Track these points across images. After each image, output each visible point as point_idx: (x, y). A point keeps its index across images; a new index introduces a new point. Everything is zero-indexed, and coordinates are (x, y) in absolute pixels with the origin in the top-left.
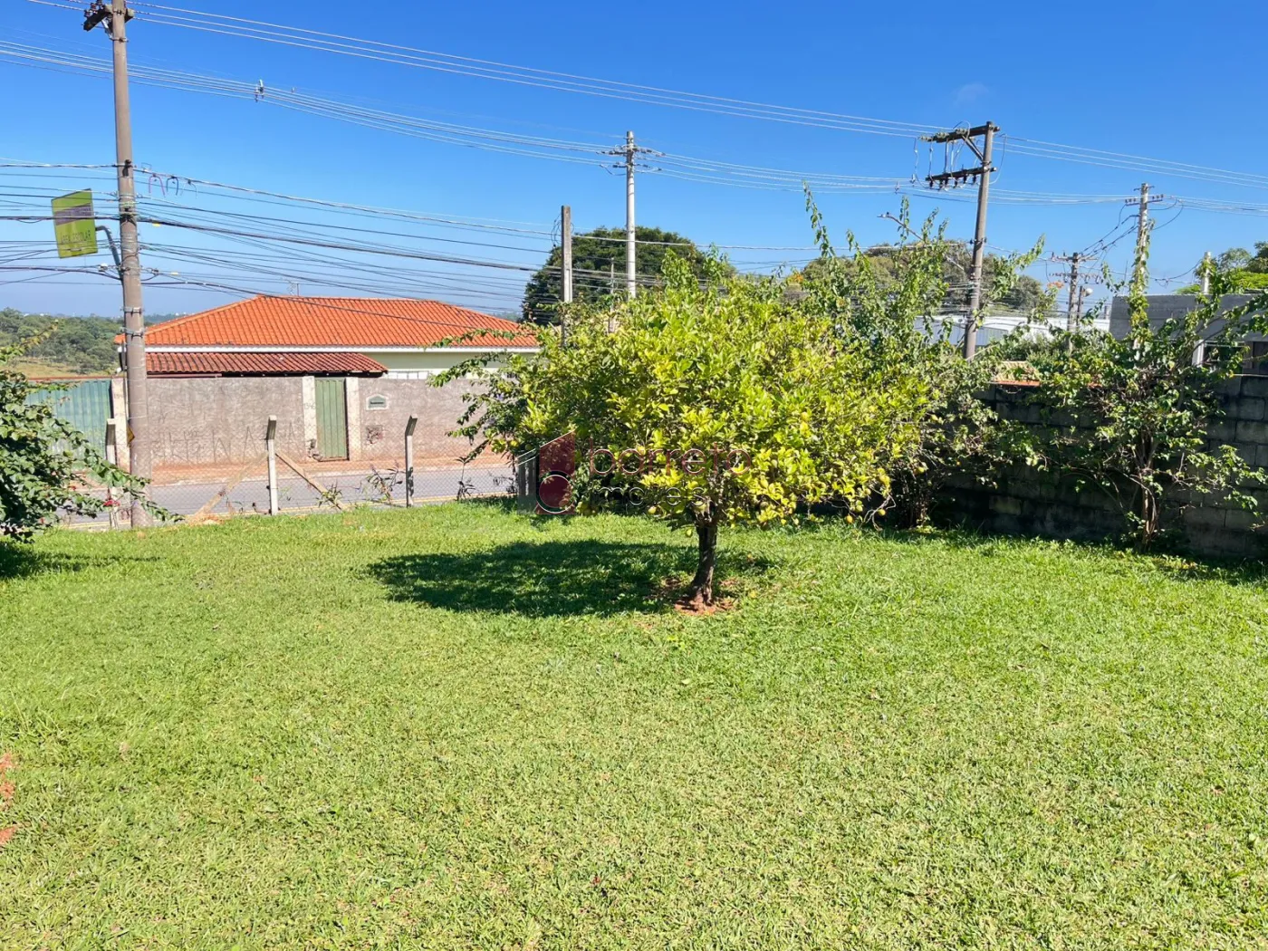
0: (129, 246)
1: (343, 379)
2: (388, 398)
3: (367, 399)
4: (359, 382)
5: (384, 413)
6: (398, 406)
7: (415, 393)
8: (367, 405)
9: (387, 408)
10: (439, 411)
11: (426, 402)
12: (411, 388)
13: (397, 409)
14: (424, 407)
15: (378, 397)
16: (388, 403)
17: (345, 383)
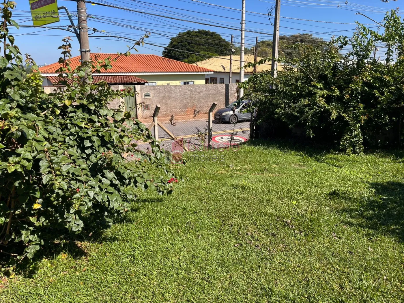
0: (82, 15)
1: (134, 86)
2: (151, 93)
3: (144, 94)
4: (141, 87)
5: (150, 99)
6: (155, 96)
7: (161, 91)
8: (144, 96)
9: (151, 97)
10: (170, 98)
11: (165, 95)
12: (159, 89)
13: (154, 98)
14: (164, 97)
15: (148, 93)
16: (151, 95)
17: (135, 87)
